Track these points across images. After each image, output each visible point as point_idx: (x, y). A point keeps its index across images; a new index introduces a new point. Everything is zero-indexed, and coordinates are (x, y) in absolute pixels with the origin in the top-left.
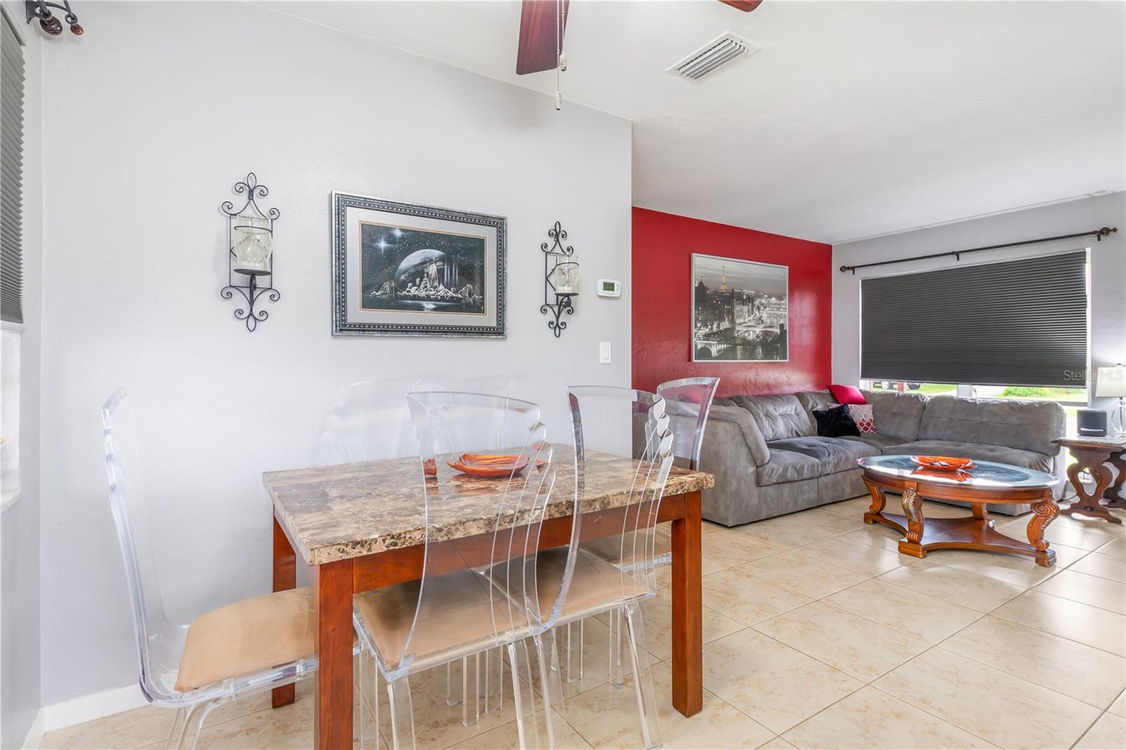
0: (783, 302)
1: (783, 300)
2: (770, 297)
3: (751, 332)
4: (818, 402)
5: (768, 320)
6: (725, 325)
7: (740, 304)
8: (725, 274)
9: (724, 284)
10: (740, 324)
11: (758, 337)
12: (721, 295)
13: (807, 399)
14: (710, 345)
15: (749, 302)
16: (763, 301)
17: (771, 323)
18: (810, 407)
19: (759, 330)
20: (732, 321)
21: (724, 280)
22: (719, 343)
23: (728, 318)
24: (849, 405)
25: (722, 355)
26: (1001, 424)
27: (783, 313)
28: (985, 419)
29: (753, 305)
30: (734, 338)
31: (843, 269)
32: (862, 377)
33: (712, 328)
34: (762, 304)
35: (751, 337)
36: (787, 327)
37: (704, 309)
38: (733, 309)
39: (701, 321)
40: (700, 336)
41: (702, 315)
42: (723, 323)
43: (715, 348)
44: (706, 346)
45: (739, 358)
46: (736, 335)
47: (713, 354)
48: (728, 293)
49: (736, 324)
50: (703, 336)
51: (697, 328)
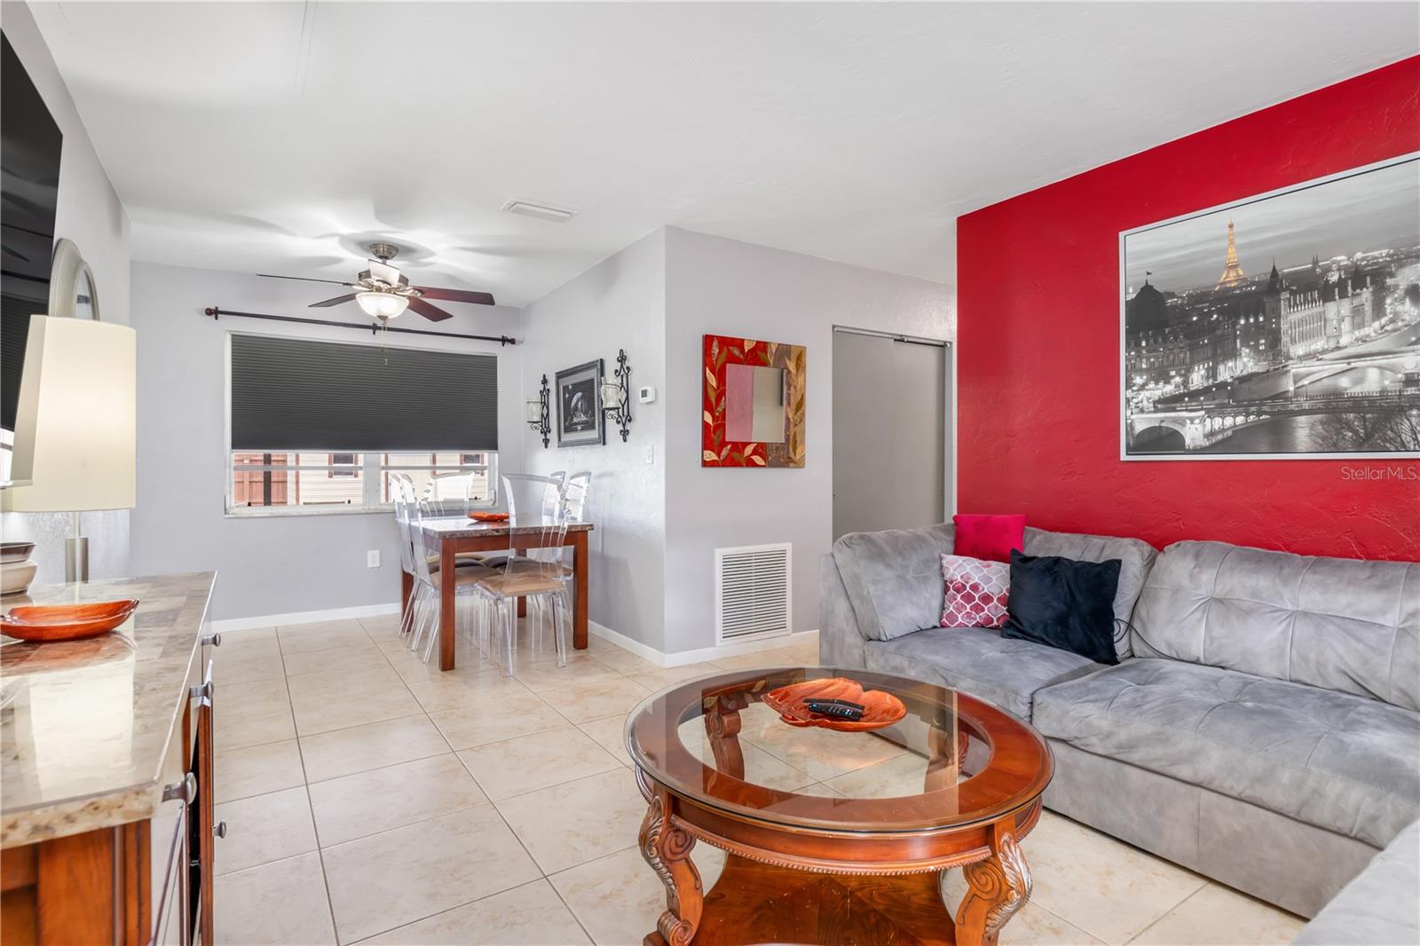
9: (1235, 267)
10: (1311, 356)
12: (1222, 296)
14: (1182, 422)
15: (1361, 286)
20: (1273, 351)
21: (1233, 256)
22: (1211, 413)
23: (1255, 347)
29: (1383, 291)
30: (1283, 395)
33: (1185, 383)
37: (1156, 342)
38: (1278, 324)
39: (1147, 371)
40: (1145, 403)
41: (1148, 359)
42: (1230, 364)
43: (1200, 427)
44: (1163, 425)
45: (1301, 447)
46: (1291, 389)
47: (1188, 442)
48: (1253, 283)
49: (1288, 358)
50: (1154, 402)
51: (1135, 388)
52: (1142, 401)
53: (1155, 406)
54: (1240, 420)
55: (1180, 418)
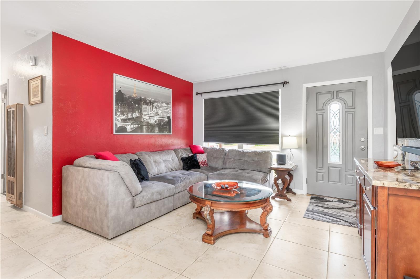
0: (170, 106)
1: (169, 105)
2: (162, 102)
3: (152, 119)
4: (184, 153)
5: (161, 114)
6: (136, 115)
7: (145, 105)
8: (136, 88)
9: (135, 93)
10: (145, 115)
11: (156, 122)
12: (133, 99)
13: (179, 152)
14: (126, 125)
15: (151, 104)
16: (159, 104)
17: (163, 115)
18: (180, 156)
19: (156, 118)
20: (141, 113)
21: (135, 91)
22: (132, 124)
23: (138, 111)
24: (197, 154)
25: (134, 131)
26: (252, 161)
27: (170, 111)
28: (246, 159)
29: (153, 106)
30: (141, 122)
31: (197, 94)
32: (204, 141)
33: (127, 116)
34: (158, 106)
35: (152, 121)
36: (171, 118)
37: (122, 105)
38: (141, 107)
39: (120, 112)
40: (120, 120)
41: (120, 109)
42: (135, 114)
43: (130, 127)
44: (123, 126)
45: (144, 132)
46: (143, 121)
47: (128, 130)
48: (138, 98)
49: (143, 115)
50: (121, 120)
51: (117, 116)
52: (119, 119)
53: (122, 121)
54: (136, 126)
55: (126, 124)
